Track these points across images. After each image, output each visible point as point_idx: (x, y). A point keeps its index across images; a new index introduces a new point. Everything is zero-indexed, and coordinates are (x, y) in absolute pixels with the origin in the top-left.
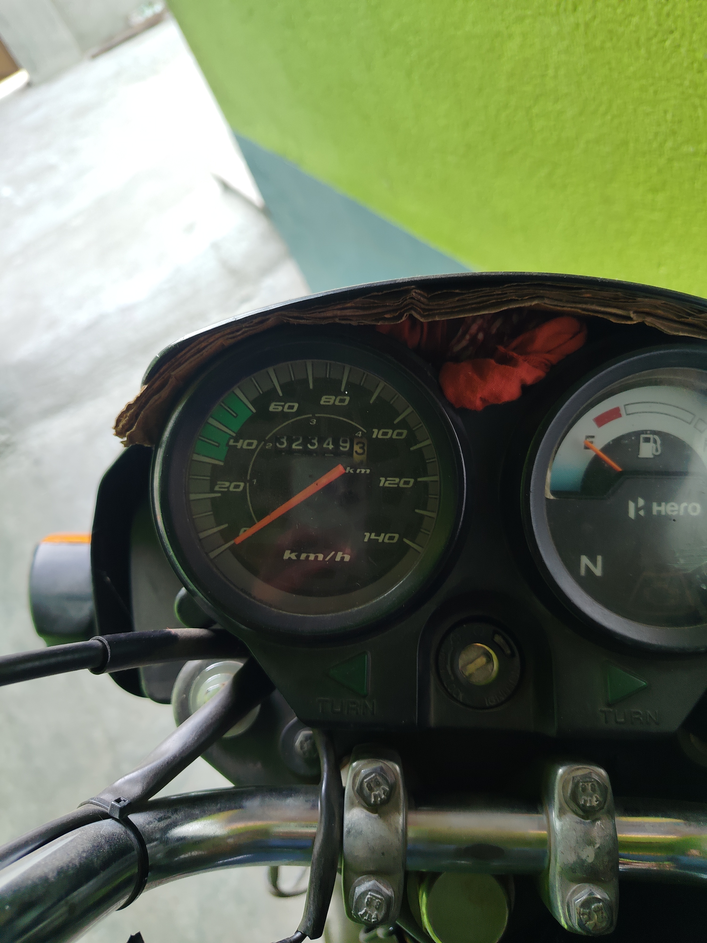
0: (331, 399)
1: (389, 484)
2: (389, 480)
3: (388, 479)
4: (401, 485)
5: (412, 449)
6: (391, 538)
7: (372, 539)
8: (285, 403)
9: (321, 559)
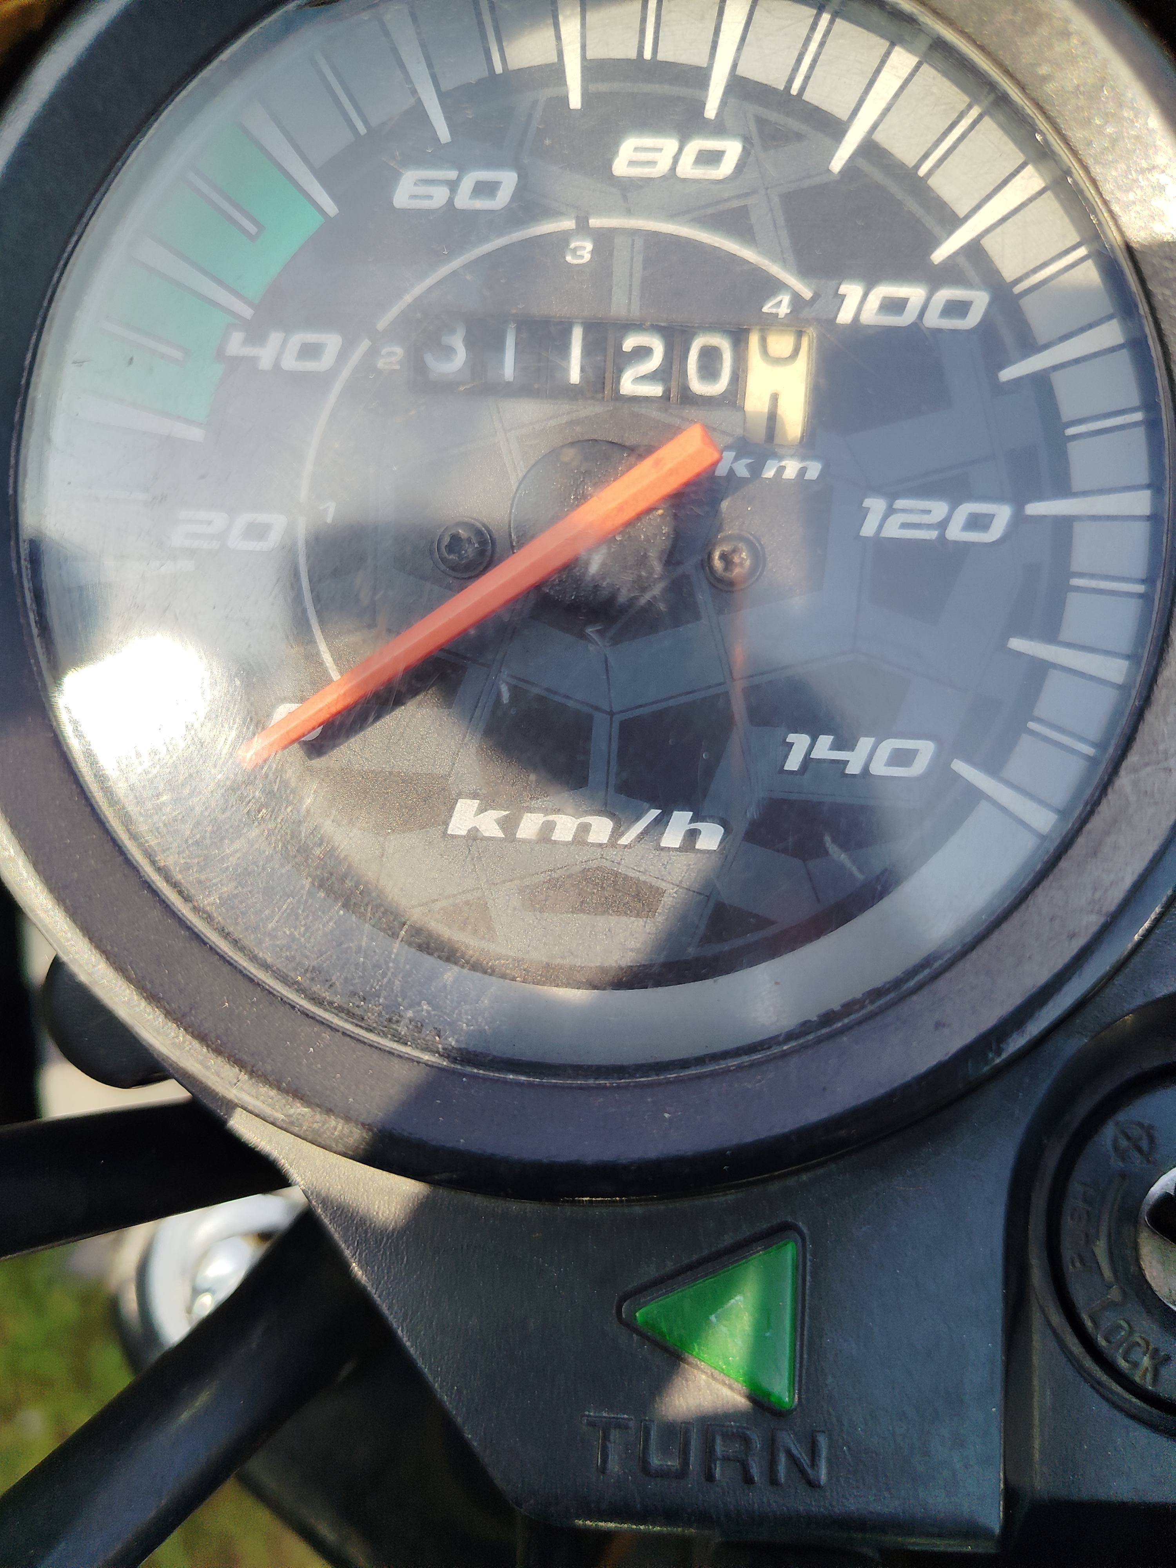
0: (660, 150)
1: (904, 526)
2: (903, 511)
3: (900, 503)
4: (955, 532)
5: (1007, 374)
6: (902, 758)
7: (819, 761)
8: (462, 169)
9: (605, 840)
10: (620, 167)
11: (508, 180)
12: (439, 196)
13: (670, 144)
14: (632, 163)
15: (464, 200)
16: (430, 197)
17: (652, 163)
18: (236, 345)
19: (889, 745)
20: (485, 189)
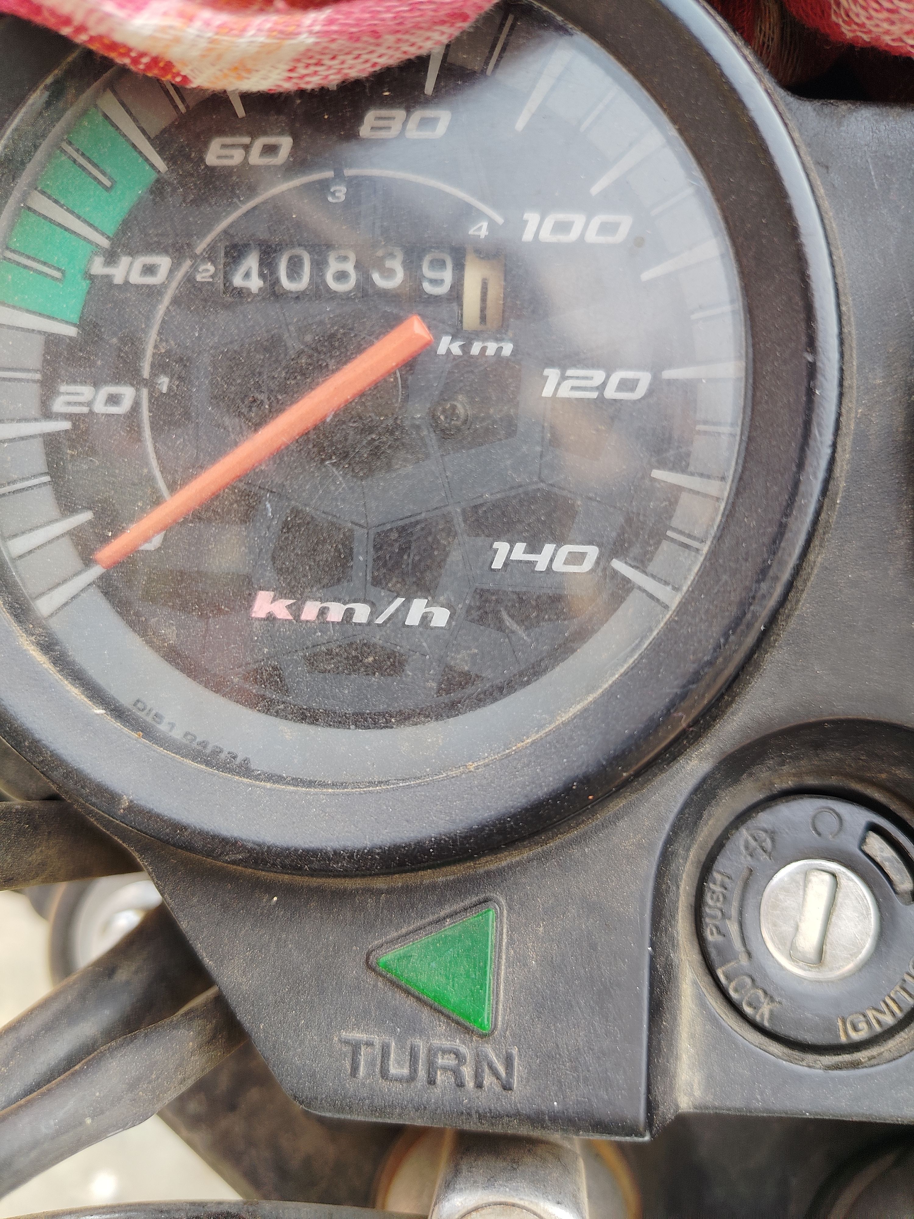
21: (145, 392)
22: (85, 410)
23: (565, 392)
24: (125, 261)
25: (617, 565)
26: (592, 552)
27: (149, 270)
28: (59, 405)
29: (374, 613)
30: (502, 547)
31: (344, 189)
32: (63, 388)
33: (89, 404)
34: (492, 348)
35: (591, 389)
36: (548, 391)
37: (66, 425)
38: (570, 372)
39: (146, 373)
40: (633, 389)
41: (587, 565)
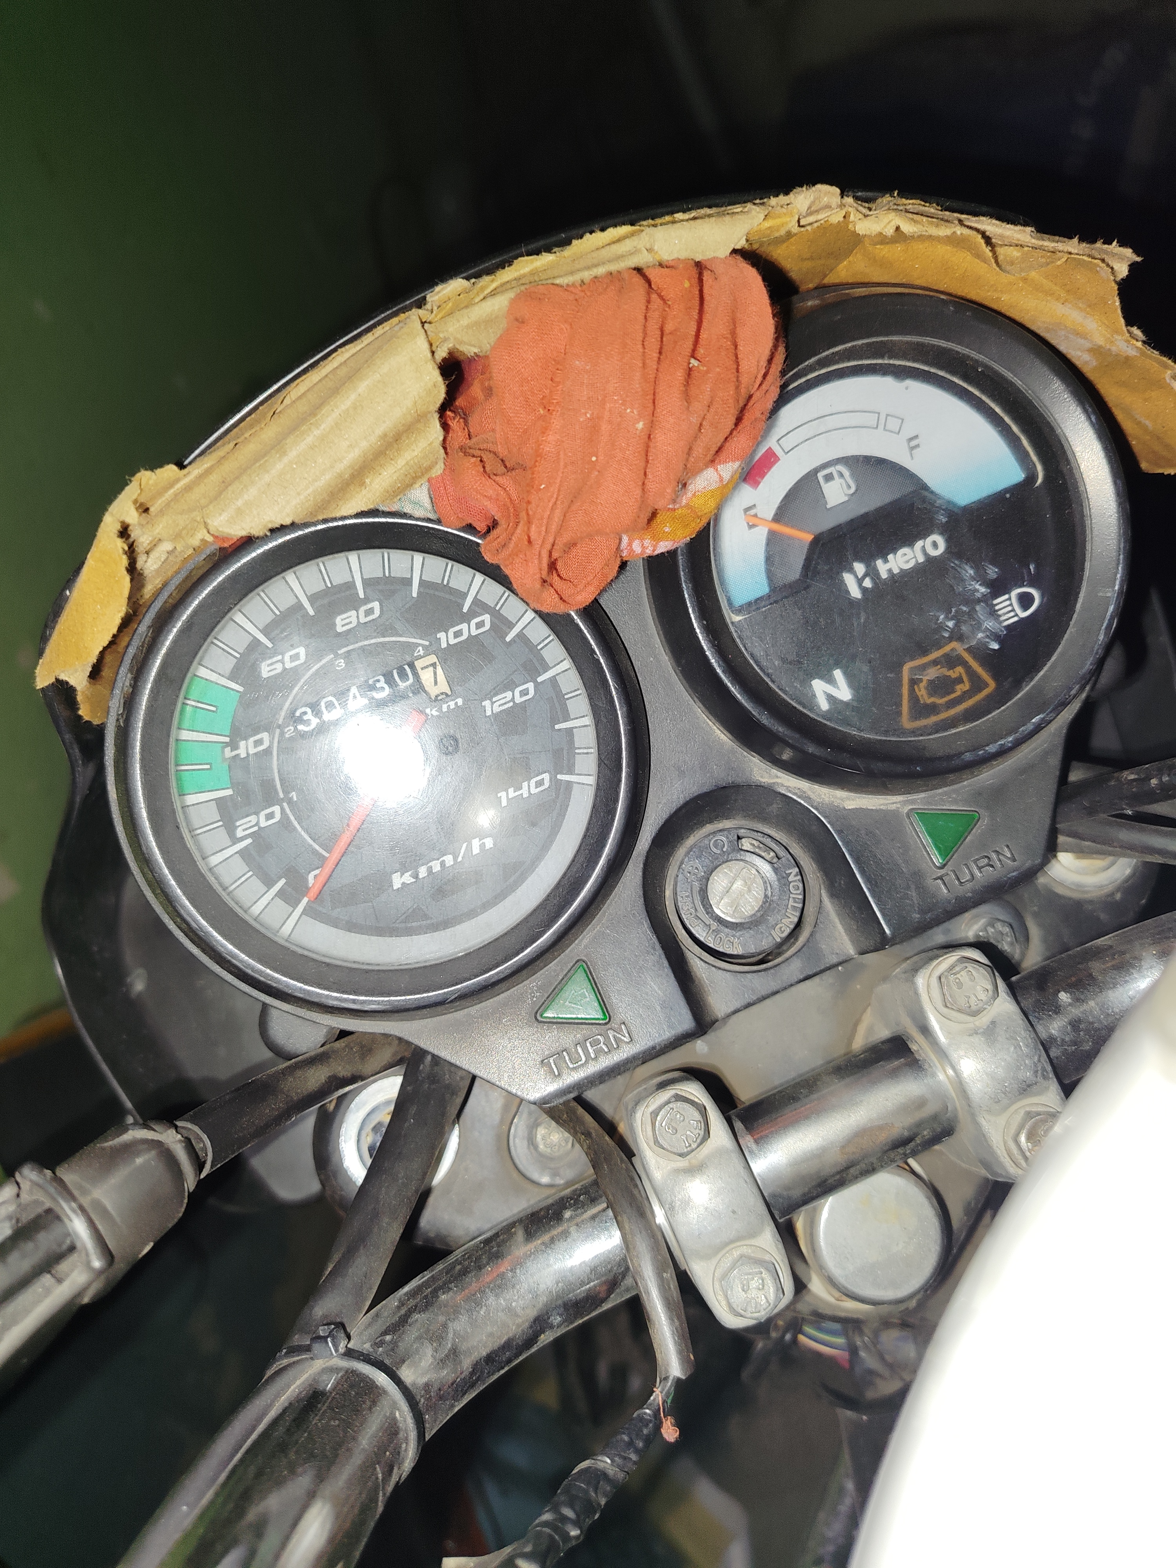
0: (351, 617)
1: (500, 706)
2: (497, 701)
4: (518, 700)
5: (508, 639)
6: (540, 783)
7: (512, 798)
8: (283, 654)
9: (452, 863)
10: (340, 629)
11: (302, 651)
12: (279, 668)
13: (354, 613)
14: (343, 626)
15: (288, 665)
16: (275, 669)
17: (351, 623)
18: (228, 753)
19: (533, 782)
20: (296, 657)
21: (285, 804)
22: (256, 828)
23: (497, 709)
24: (242, 744)
25: (559, 777)
26: (546, 777)
27: (259, 743)
28: (240, 833)
29: (455, 858)
30: (503, 795)
31: (342, 661)
32: (238, 823)
33: (257, 824)
34: (452, 704)
35: (508, 702)
36: (489, 713)
37: (249, 841)
38: (494, 699)
39: (281, 795)
40: (527, 694)
41: (547, 784)
